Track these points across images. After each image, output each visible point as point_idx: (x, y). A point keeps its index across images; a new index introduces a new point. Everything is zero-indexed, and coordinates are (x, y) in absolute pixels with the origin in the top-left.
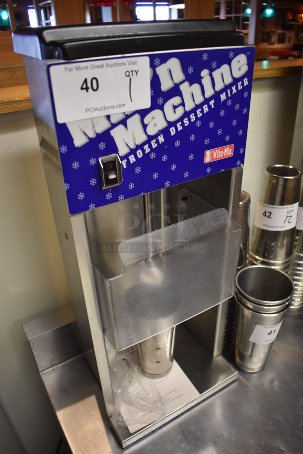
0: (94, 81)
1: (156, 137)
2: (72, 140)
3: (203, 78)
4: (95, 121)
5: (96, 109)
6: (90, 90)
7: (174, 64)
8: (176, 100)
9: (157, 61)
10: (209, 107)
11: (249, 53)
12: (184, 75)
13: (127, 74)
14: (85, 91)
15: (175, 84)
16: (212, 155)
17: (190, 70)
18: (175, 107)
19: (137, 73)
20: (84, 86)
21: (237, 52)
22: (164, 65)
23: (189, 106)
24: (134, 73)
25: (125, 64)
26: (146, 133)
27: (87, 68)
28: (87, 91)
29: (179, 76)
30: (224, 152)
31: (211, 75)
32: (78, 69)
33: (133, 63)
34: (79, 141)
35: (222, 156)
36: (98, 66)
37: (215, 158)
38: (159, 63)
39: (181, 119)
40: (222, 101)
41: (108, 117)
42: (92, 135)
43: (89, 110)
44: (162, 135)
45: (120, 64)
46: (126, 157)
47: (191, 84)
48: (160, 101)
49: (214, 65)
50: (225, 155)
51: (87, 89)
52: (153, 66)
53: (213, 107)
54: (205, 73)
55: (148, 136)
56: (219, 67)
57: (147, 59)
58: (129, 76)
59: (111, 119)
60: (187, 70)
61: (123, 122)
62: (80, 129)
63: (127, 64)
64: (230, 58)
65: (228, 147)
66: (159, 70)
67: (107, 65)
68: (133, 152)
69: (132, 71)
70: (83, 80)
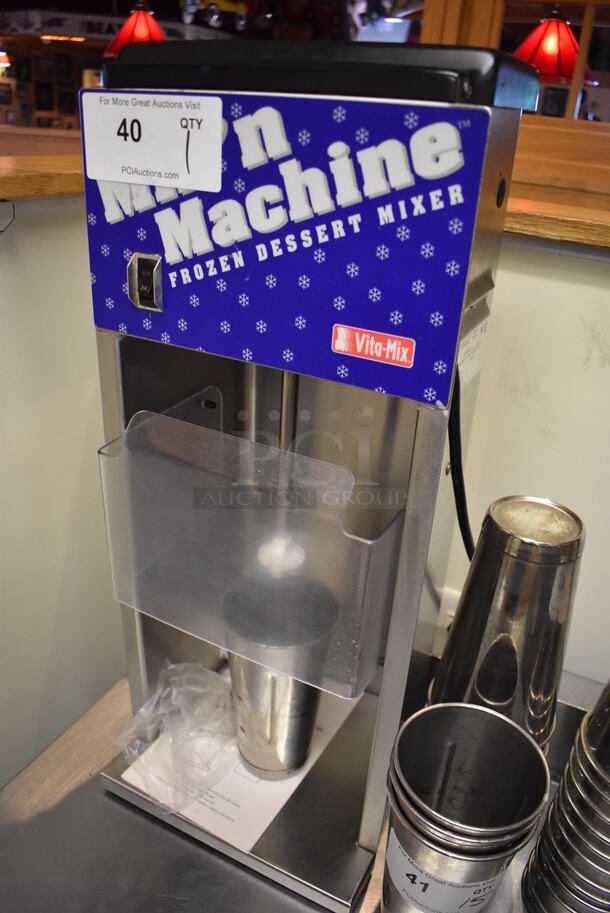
0: (136, 124)
1: (229, 250)
2: (102, 209)
3: (332, 159)
4: (134, 189)
5: (136, 171)
6: (129, 138)
7: (269, 120)
8: (271, 192)
9: (236, 109)
10: (348, 228)
11: (467, 124)
12: (289, 144)
13: (184, 123)
14: (123, 138)
15: (271, 160)
16: (352, 342)
17: (304, 137)
18: (268, 206)
19: (199, 124)
20: (122, 131)
21: (428, 117)
22: (248, 119)
23: (300, 212)
24: (195, 122)
25: (181, 106)
26: (211, 238)
27: (127, 102)
28: (125, 139)
29: (279, 145)
30: (385, 345)
31: (353, 156)
32: (115, 102)
33: (195, 106)
34: (113, 216)
35: (379, 354)
36: (141, 102)
37: (359, 350)
38: (240, 113)
39: (280, 234)
40: (382, 223)
41: (152, 189)
42: (129, 212)
43: (126, 169)
44: (240, 253)
45: (174, 105)
46: (177, 267)
47: (304, 167)
48: (239, 185)
49: (362, 135)
50: (387, 356)
51: (125, 135)
52: (228, 117)
53: (357, 229)
54: (338, 149)
55: (215, 245)
56: (375, 141)
57: (218, 102)
58: (186, 127)
59: (157, 193)
60: (297, 137)
61: (175, 205)
62: (115, 196)
63: (184, 105)
64: (406, 128)
65: (398, 340)
66: (239, 125)
67: (155, 103)
68: (188, 263)
69: (192, 120)
70: (121, 121)
